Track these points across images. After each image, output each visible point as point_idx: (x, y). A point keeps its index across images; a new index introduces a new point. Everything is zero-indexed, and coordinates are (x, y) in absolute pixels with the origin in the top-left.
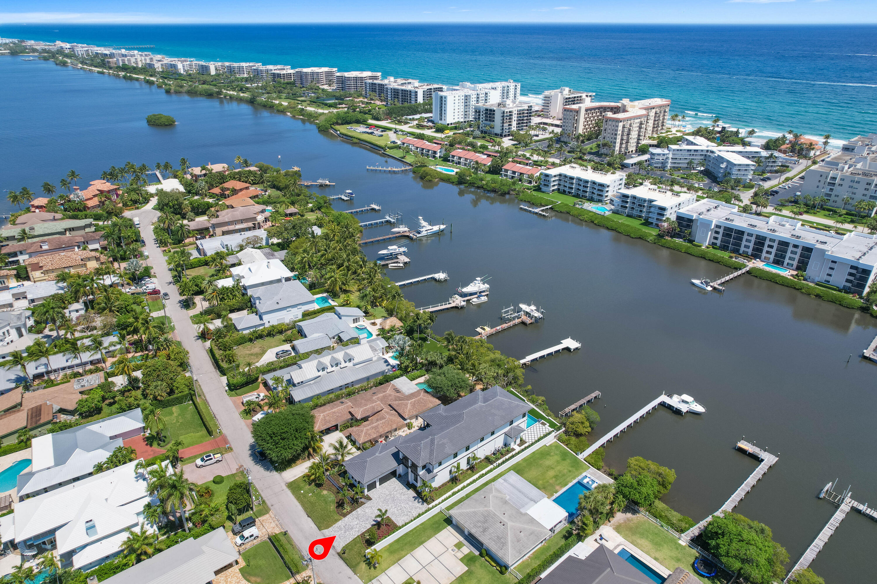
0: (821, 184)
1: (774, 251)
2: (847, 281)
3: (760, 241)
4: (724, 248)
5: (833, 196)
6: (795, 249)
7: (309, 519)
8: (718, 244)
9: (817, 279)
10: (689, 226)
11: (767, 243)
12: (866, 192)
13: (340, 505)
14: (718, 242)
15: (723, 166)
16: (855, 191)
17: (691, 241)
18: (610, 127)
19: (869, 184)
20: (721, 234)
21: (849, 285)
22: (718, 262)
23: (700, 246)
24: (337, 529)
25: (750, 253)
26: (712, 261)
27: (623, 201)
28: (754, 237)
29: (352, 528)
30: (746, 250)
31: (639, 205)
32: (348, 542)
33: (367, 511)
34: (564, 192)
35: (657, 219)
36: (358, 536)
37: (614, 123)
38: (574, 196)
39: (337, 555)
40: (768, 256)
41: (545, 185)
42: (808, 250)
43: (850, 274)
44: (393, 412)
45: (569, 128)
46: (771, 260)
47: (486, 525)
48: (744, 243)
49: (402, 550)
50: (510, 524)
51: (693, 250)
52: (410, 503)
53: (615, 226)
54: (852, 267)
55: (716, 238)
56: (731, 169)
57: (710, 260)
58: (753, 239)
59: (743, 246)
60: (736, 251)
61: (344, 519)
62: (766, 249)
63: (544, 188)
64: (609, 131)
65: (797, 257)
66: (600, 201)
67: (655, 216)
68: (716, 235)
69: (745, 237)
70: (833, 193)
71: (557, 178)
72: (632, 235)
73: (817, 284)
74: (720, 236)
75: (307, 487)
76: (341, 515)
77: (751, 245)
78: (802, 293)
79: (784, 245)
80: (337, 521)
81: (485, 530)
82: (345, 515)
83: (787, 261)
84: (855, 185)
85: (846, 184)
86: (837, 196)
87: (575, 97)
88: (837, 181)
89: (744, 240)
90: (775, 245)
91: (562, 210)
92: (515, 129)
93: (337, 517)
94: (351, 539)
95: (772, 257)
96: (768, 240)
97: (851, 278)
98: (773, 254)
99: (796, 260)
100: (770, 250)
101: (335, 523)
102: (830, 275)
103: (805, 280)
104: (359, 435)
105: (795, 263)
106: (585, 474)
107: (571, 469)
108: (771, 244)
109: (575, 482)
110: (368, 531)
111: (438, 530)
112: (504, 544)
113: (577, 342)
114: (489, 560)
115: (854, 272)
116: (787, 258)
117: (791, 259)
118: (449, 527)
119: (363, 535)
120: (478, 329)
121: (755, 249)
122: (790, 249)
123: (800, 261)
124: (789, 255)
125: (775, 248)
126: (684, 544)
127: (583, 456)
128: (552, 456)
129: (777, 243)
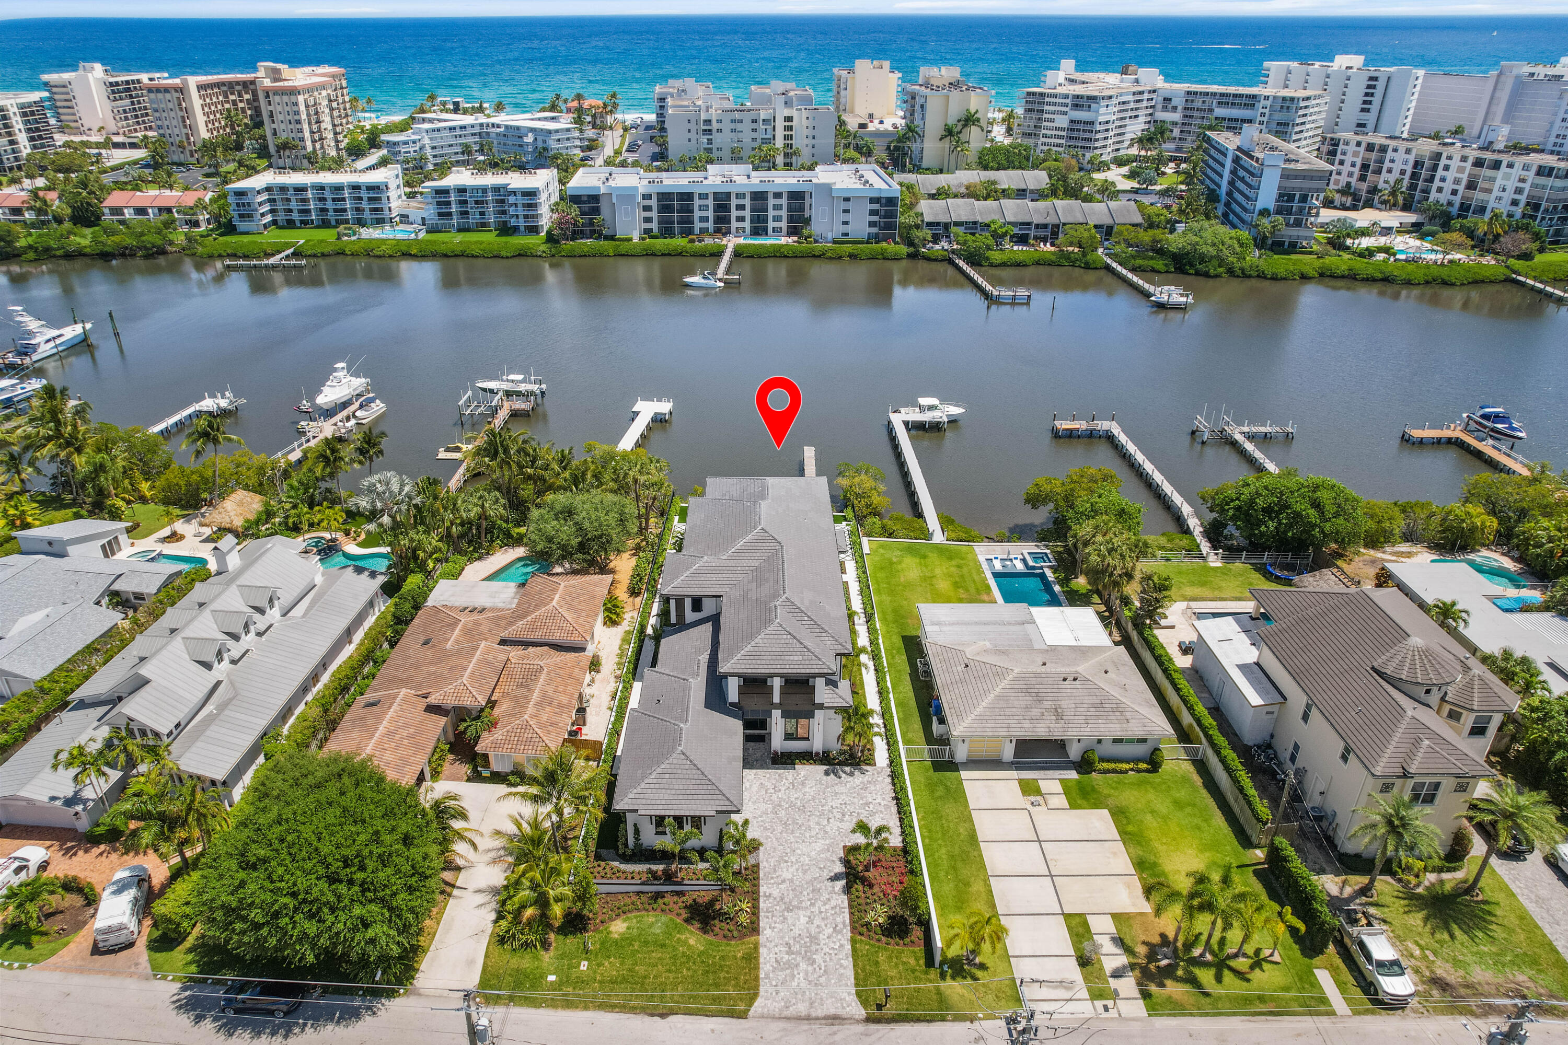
0: (693, 135)
1: (747, 213)
2: (872, 223)
3: (722, 202)
4: (666, 232)
5: (714, 150)
6: (778, 201)
7: (677, 1020)
8: (656, 230)
9: (830, 235)
10: (597, 211)
11: (734, 202)
12: (754, 135)
13: (703, 918)
14: (654, 226)
17: (612, 238)
19: (754, 121)
20: (655, 208)
21: (874, 230)
22: (680, 254)
23: (630, 240)
24: (782, 975)
25: (711, 230)
26: (669, 255)
27: (438, 203)
28: (711, 197)
29: (814, 939)
30: (704, 224)
31: (477, 202)
32: (850, 973)
33: (787, 875)
35: (526, 217)
36: (853, 942)
37: (286, 99)
38: (318, 227)
39: (873, 1027)
40: (741, 224)
42: (797, 197)
43: (872, 212)
45: (177, 131)
46: (748, 230)
47: (1047, 704)
48: (697, 214)
49: (967, 884)
50: (1081, 669)
51: (624, 247)
52: (840, 790)
53: (458, 250)
54: (873, 200)
55: (648, 219)
57: (663, 255)
58: (710, 202)
59: (696, 220)
60: (687, 232)
61: (762, 939)
62: (734, 213)
65: (784, 213)
66: (379, 221)
67: (521, 211)
68: (648, 214)
69: (697, 202)
70: (714, 146)
71: (264, 197)
72: (504, 254)
73: (835, 242)
74: (654, 214)
75: (547, 958)
76: (742, 936)
77: (710, 214)
79: (759, 197)
80: (752, 958)
81: (1058, 713)
82: (754, 929)
83: (771, 224)
84: (739, 127)
85: (727, 126)
86: (719, 149)
88: (715, 126)
89: (696, 208)
90: (747, 202)
93: (738, 949)
94: (848, 963)
95: (747, 225)
96: (733, 197)
97: (875, 218)
98: (748, 219)
99: (785, 219)
100: (741, 213)
101: (757, 968)
102: (846, 223)
103: (816, 241)
104: (529, 741)
105: (784, 224)
106: (982, 559)
107: (953, 563)
108: (741, 202)
109: (989, 576)
110: (857, 910)
111: (958, 795)
112: (1119, 709)
113: (659, 400)
114: (1112, 766)
115: (876, 206)
116: (770, 219)
117: (775, 219)
118: (964, 774)
119: (859, 927)
120: (442, 455)
121: (718, 220)
122: (771, 202)
123: (791, 219)
124: (771, 213)
125: (748, 208)
126: (1219, 564)
127: (938, 537)
128: (900, 563)
129: (748, 197)
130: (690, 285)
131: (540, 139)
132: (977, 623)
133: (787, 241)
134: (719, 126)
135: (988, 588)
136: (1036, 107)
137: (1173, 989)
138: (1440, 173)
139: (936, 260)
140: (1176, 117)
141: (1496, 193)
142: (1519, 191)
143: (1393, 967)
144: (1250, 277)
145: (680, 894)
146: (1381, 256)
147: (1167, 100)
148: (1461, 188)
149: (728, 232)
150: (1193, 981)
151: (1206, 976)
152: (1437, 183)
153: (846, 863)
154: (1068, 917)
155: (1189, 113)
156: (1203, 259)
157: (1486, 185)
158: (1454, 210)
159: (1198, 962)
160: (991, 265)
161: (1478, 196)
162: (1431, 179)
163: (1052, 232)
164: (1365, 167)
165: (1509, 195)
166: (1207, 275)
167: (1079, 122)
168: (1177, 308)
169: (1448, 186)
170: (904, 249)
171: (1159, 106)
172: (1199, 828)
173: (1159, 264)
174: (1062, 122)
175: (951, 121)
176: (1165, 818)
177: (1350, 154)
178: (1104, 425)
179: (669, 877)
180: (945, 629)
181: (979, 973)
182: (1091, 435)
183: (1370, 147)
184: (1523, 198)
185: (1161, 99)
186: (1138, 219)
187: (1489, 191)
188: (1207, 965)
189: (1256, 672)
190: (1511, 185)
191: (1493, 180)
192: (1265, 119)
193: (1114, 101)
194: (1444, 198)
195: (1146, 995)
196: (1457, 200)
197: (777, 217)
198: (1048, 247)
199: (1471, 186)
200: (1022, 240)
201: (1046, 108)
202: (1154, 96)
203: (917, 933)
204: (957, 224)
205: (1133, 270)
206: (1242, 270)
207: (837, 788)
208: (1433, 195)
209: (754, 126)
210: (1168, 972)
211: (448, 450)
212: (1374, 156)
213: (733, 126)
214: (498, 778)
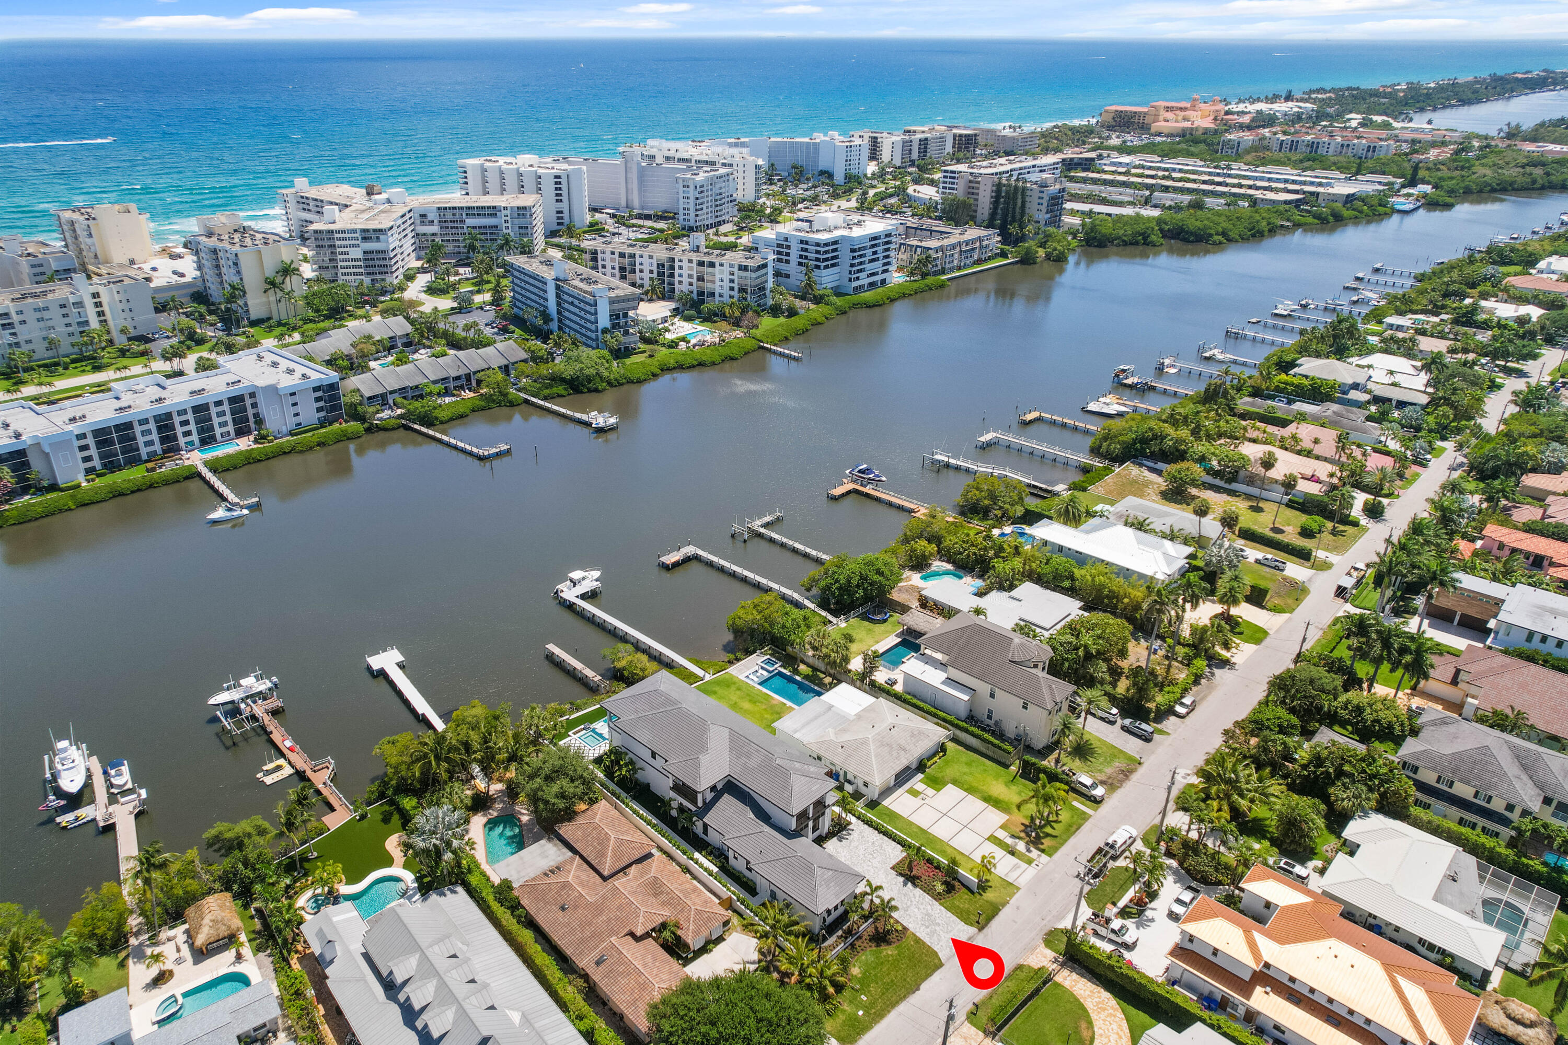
1: (192, 427)
2: (319, 410)
3: (164, 423)
4: (111, 466)
6: (220, 409)
7: (924, 986)
8: (100, 466)
9: (284, 430)
10: (26, 464)
11: (177, 420)
12: (67, 320)
13: (881, 938)
14: (96, 463)
16: (50, 323)
17: (54, 487)
19: (62, 306)
20: (92, 446)
21: (323, 414)
23: (78, 486)
24: (935, 937)
25: (159, 451)
26: (139, 490)
28: (152, 421)
29: (928, 915)
30: (151, 449)
32: (954, 918)
36: (941, 905)
39: (985, 931)
40: (188, 439)
42: (238, 401)
43: (318, 399)
44: (633, 870)
46: (197, 442)
47: (895, 747)
48: (140, 440)
51: (79, 496)
52: (854, 844)
54: (316, 389)
55: (87, 459)
57: (133, 492)
58: (152, 426)
59: (142, 445)
60: (134, 460)
61: (911, 930)
62: (179, 430)
65: (228, 418)
68: (87, 453)
69: (137, 429)
73: (292, 435)
74: (93, 452)
75: (846, 1007)
76: (904, 935)
77: (155, 436)
78: (301, 452)
79: (201, 410)
80: (918, 941)
81: (903, 749)
82: (905, 929)
83: (218, 431)
84: (46, 315)
85: (31, 317)
86: (29, 341)
88: (15, 318)
89: (138, 435)
90: (190, 416)
93: (909, 942)
94: (949, 914)
95: (195, 437)
96: (175, 416)
97: (322, 404)
98: (195, 432)
99: (230, 423)
100: (186, 428)
101: (924, 943)
102: (297, 415)
103: (276, 438)
105: (231, 428)
106: (742, 678)
108: (183, 418)
109: (760, 687)
110: (929, 890)
111: (892, 816)
113: (385, 650)
114: (931, 762)
115: (320, 394)
116: (216, 426)
117: (221, 425)
118: (886, 803)
119: (938, 897)
120: (269, 780)
121: (163, 440)
122: (214, 410)
123: (236, 421)
124: (216, 421)
125: (192, 421)
126: (847, 624)
127: (706, 676)
129: (190, 412)
130: (215, 522)
132: (811, 721)
133: (244, 444)
134: (21, 317)
135: (767, 694)
136: (326, 243)
137: (1047, 842)
138: (677, 271)
139: (394, 429)
140: (435, 229)
141: (718, 283)
142: (732, 281)
143: (1094, 786)
144: (622, 384)
145: (860, 937)
146: (683, 345)
147: (423, 216)
148: (694, 281)
149: (177, 449)
150: (1048, 835)
151: (1048, 830)
152: (677, 279)
153: (901, 875)
154: (988, 839)
155: (444, 225)
156: (589, 379)
157: (710, 278)
158: (695, 296)
159: (1041, 827)
160: (442, 423)
161: (707, 286)
162: (672, 275)
163: (467, 380)
164: (622, 269)
165: (726, 284)
166: (596, 390)
167: (372, 252)
168: (612, 429)
169: (686, 279)
170: (355, 426)
171: (418, 222)
173: (560, 390)
174: (356, 253)
175: (270, 273)
176: (971, 774)
177: (608, 260)
178: (690, 550)
179: (849, 932)
181: (988, 885)
182: (687, 560)
183: (622, 255)
184: (736, 285)
185: (417, 215)
186: (524, 355)
187: (714, 282)
188: (1044, 826)
189: (950, 681)
190: (726, 277)
191: (713, 274)
192: (509, 225)
193: (395, 228)
194: (685, 287)
195: (1043, 851)
196: (694, 288)
197: (222, 423)
198: (468, 394)
199: (700, 279)
200: (447, 392)
201: (338, 243)
202: (411, 214)
203: (957, 884)
204: (391, 392)
205: (545, 399)
206: (616, 380)
208: (677, 286)
209: (64, 311)
210: (1038, 837)
211: (268, 773)
212: (626, 261)
213: (38, 315)
214: (704, 950)
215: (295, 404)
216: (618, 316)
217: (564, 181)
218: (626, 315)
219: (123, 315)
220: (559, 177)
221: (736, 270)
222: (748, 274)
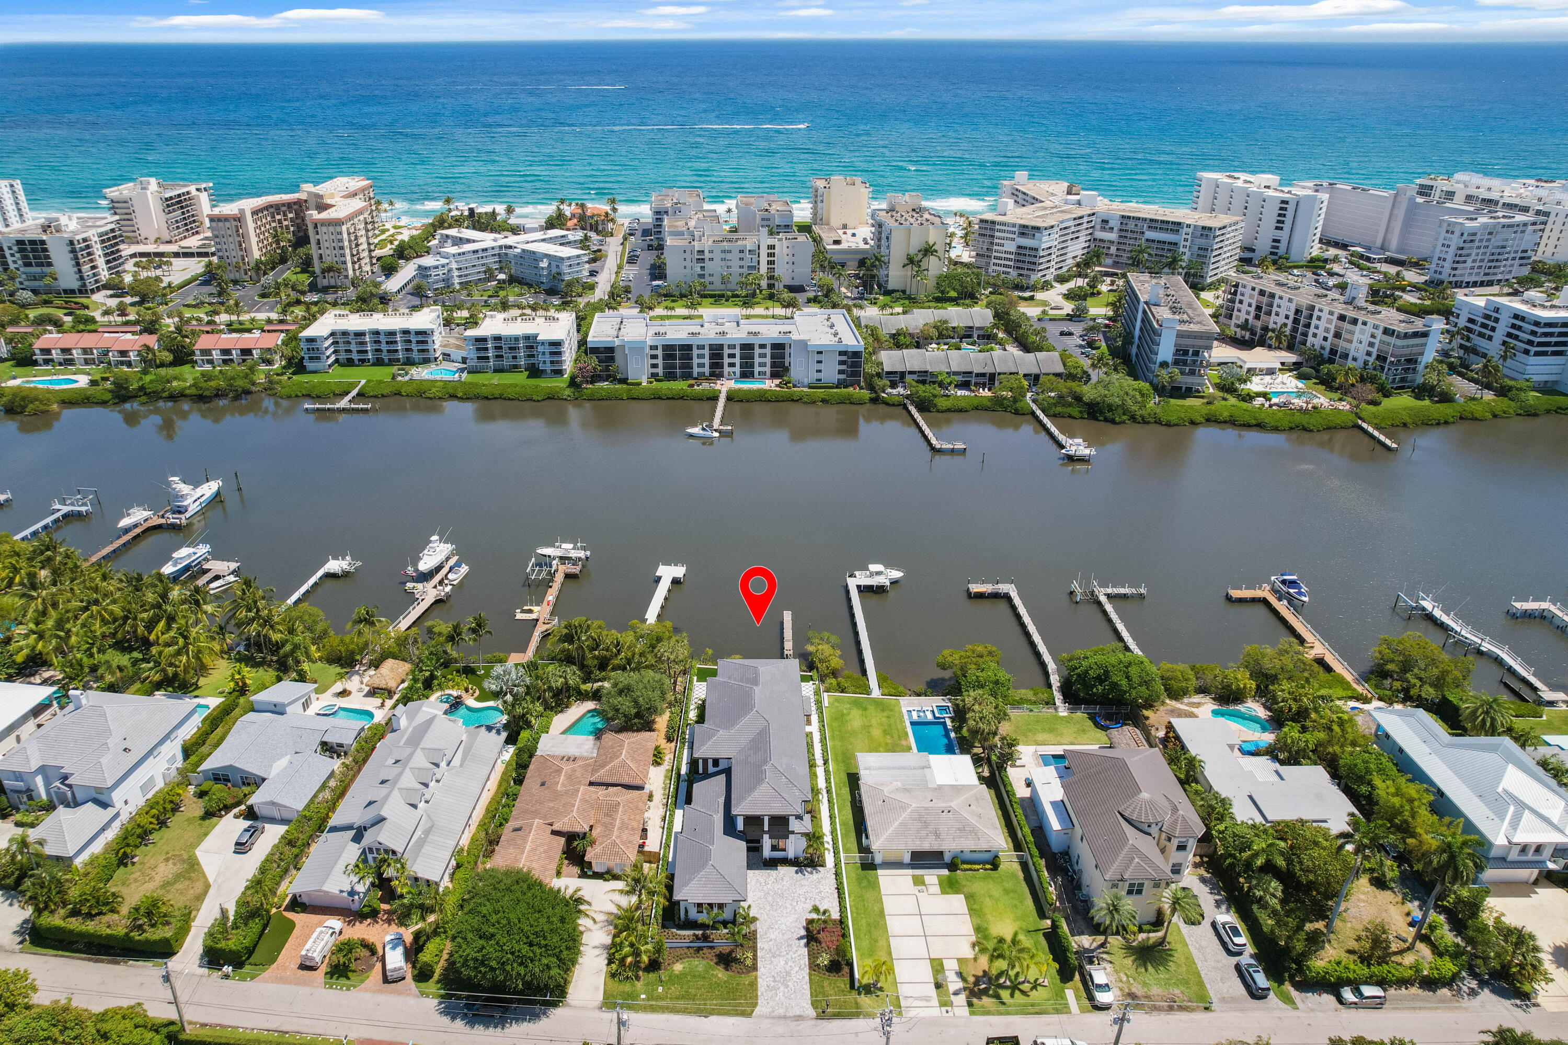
0: (688, 263)
1: (737, 360)
2: (840, 372)
3: (716, 352)
4: (670, 376)
5: (706, 276)
6: (763, 351)
7: (714, 1019)
8: (661, 374)
9: (806, 381)
10: (612, 359)
11: (726, 352)
12: (742, 263)
13: (726, 960)
14: (660, 371)
15: (544, 264)
16: (729, 263)
17: (624, 381)
18: (326, 237)
19: (742, 251)
20: (660, 357)
21: (843, 376)
22: (682, 398)
23: (640, 384)
24: (770, 994)
25: (707, 374)
26: (673, 398)
27: (478, 349)
28: (707, 348)
29: (788, 973)
30: (701, 370)
31: (510, 348)
32: (808, 993)
33: (773, 936)
34: (350, 363)
35: (552, 362)
36: (810, 975)
37: (331, 229)
38: (374, 365)
39: (820, 1022)
40: (732, 369)
41: (311, 358)
42: (779, 348)
43: (841, 363)
45: (234, 253)
46: (738, 374)
47: (931, 828)
48: (696, 361)
49: (876, 941)
50: (954, 804)
51: (636, 392)
53: (497, 393)
54: (842, 354)
55: (654, 366)
56: (558, 266)
57: (669, 399)
58: (706, 352)
59: (695, 366)
60: (687, 376)
61: (759, 973)
62: (726, 361)
63: (310, 366)
64: (327, 244)
65: (768, 360)
66: (426, 361)
67: (548, 358)
68: (654, 361)
69: (695, 352)
70: (706, 272)
71: (330, 341)
72: (535, 397)
73: (810, 388)
74: (660, 361)
75: (639, 985)
76: (748, 972)
77: (707, 361)
78: (805, 403)
79: (747, 348)
80: (753, 985)
81: (937, 835)
82: (754, 968)
83: (757, 369)
84: (728, 256)
85: (717, 256)
86: (711, 275)
87: (179, 196)
88: (707, 255)
89: (695, 357)
90: (737, 351)
91: (385, 392)
92: (106, 273)
93: (746, 979)
94: (807, 987)
95: (737, 369)
96: (726, 348)
97: (843, 367)
98: (738, 365)
99: (769, 365)
100: (732, 360)
101: (756, 990)
102: (820, 371)
103: (795, 386)
104: (617, 853)
105: (768, 369)
106: (904, 710)
107: (885, 714)
108: (732, 351)
109: (908, 724)
110: (812, 957)
111: (874, 885)
112: (974, 831)
113: (676, 565)
114: (969, 866)
115: (844, 358)
116: (756, 365)
117: (761, 365)
118: (880, 872)
119: (814, 966)
120: (519, 616)
121: (712, 366)
122: (757, 351)
123: (773, 365)
124: (757, 360)
125: (738, 356)
126: (1065, 714)
127: (876, 693)
128: (848, 714)
129: (738, 348)
130: (691, 436)
131: (554, 264)
132: (894, 768)
133: (770, 385)
134: (711, 256)
135: (907, 734)
136: (988, 233)
137: (986, 1000)
138: (1314, 322)
139: (894, 405)
140: (1113, 236)
141: (1355, 344)
142: (1371, 344)
143: (1105, 987)
144: (1148, 423)
145: (712, 948)
146: (1259, 401)
147: (1105, 221)
148: (1330, 336)
149: (720, 376)
150: (997, 997)
151: (1005, 994)
152: (1312, 330)
153: (807, 929)
154: (932, 960)
155: (1124, 234)
156: (1110, 408)
157: (1348, 337)
158: (1326, 353)
159: (1002, 986)
160: (938, 411)
161: (1342, 344)
162: (1308, 326)
163: (989, 379)
164: (1259, 308)
165: (1364, 347)
166: (1113, 422)
167: (1025, 248)
168: (1082, 460)
169: (1321, 333)
170: (866, 394)
171: (1098, 227)
172: (1016, 906)
173: (1075, 411)
174: (1011, 247)
175: (913, 251)
176: (997, 900)
177: (1247, 296)
178: (1004, 588)
179: (705, 938)
180: (873, 772)
181: (879, 993)
182: (995, 596)
183: (1262, 293)
184: (1374, 351)
185: (1099, 220)
186: (1060, 369)
187: (1351, 342)
188: (1007, 988)
189: (1061, 805)
190: (1366, 338)
191: (1353, 333)
192: (1188, 244)
193: (1056, 229)
194: (1318, 342)
195: (970, 1004)
196: (1327, 345)
197: (762, 362)
198: (985, 393)
199: (1337, 335)
200: (965, 385)
201: (997, 234)
202: (1093, 218)
203: (846, 970)
204: (911, 373)
205: (1052, 416)
206: (1143, 417)
207: (804, 882)
208: (1310, 339)
209: (741, 255)
210: (985, 992)
211: (523, 611)
212: (1265, 299)
213: (723, 256)
214: (598, 876)
215: (819, 362)
216: (1186, 353)
217: (1291, 208)
218: (1196, 353)
219: (787, 266)
220: (1286, 202)
221: (1379, 333)
222: (1393, 340)
